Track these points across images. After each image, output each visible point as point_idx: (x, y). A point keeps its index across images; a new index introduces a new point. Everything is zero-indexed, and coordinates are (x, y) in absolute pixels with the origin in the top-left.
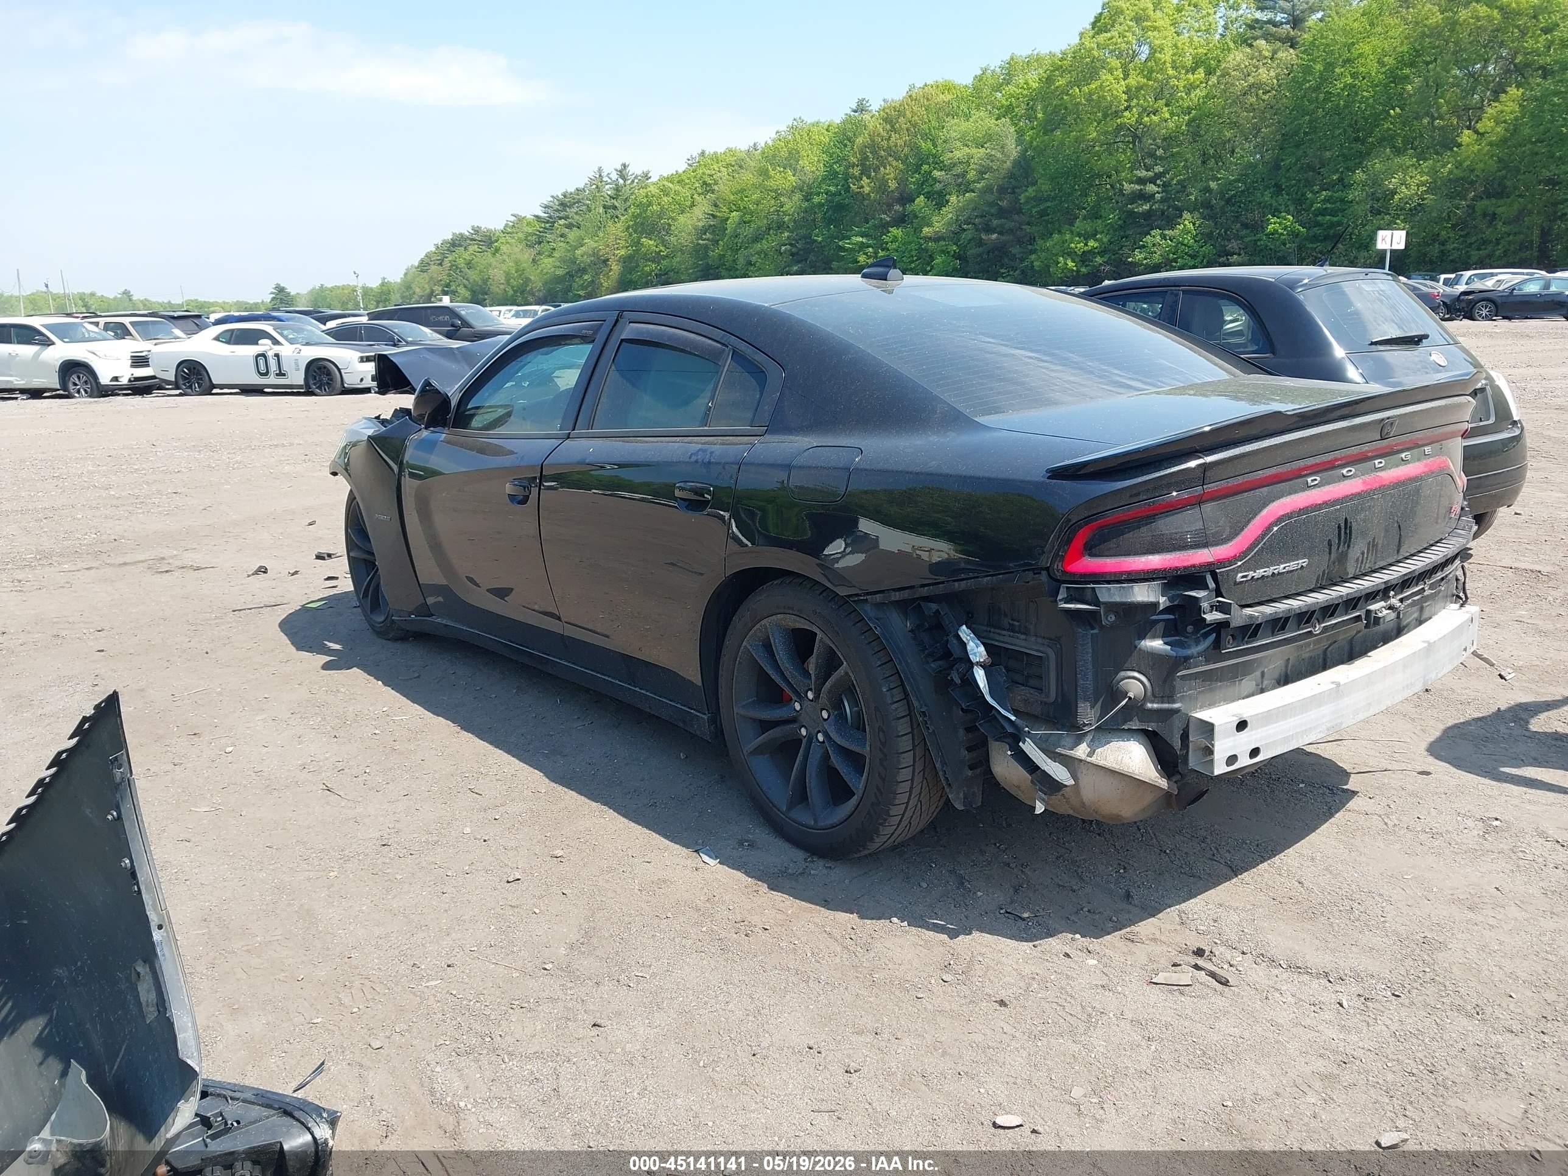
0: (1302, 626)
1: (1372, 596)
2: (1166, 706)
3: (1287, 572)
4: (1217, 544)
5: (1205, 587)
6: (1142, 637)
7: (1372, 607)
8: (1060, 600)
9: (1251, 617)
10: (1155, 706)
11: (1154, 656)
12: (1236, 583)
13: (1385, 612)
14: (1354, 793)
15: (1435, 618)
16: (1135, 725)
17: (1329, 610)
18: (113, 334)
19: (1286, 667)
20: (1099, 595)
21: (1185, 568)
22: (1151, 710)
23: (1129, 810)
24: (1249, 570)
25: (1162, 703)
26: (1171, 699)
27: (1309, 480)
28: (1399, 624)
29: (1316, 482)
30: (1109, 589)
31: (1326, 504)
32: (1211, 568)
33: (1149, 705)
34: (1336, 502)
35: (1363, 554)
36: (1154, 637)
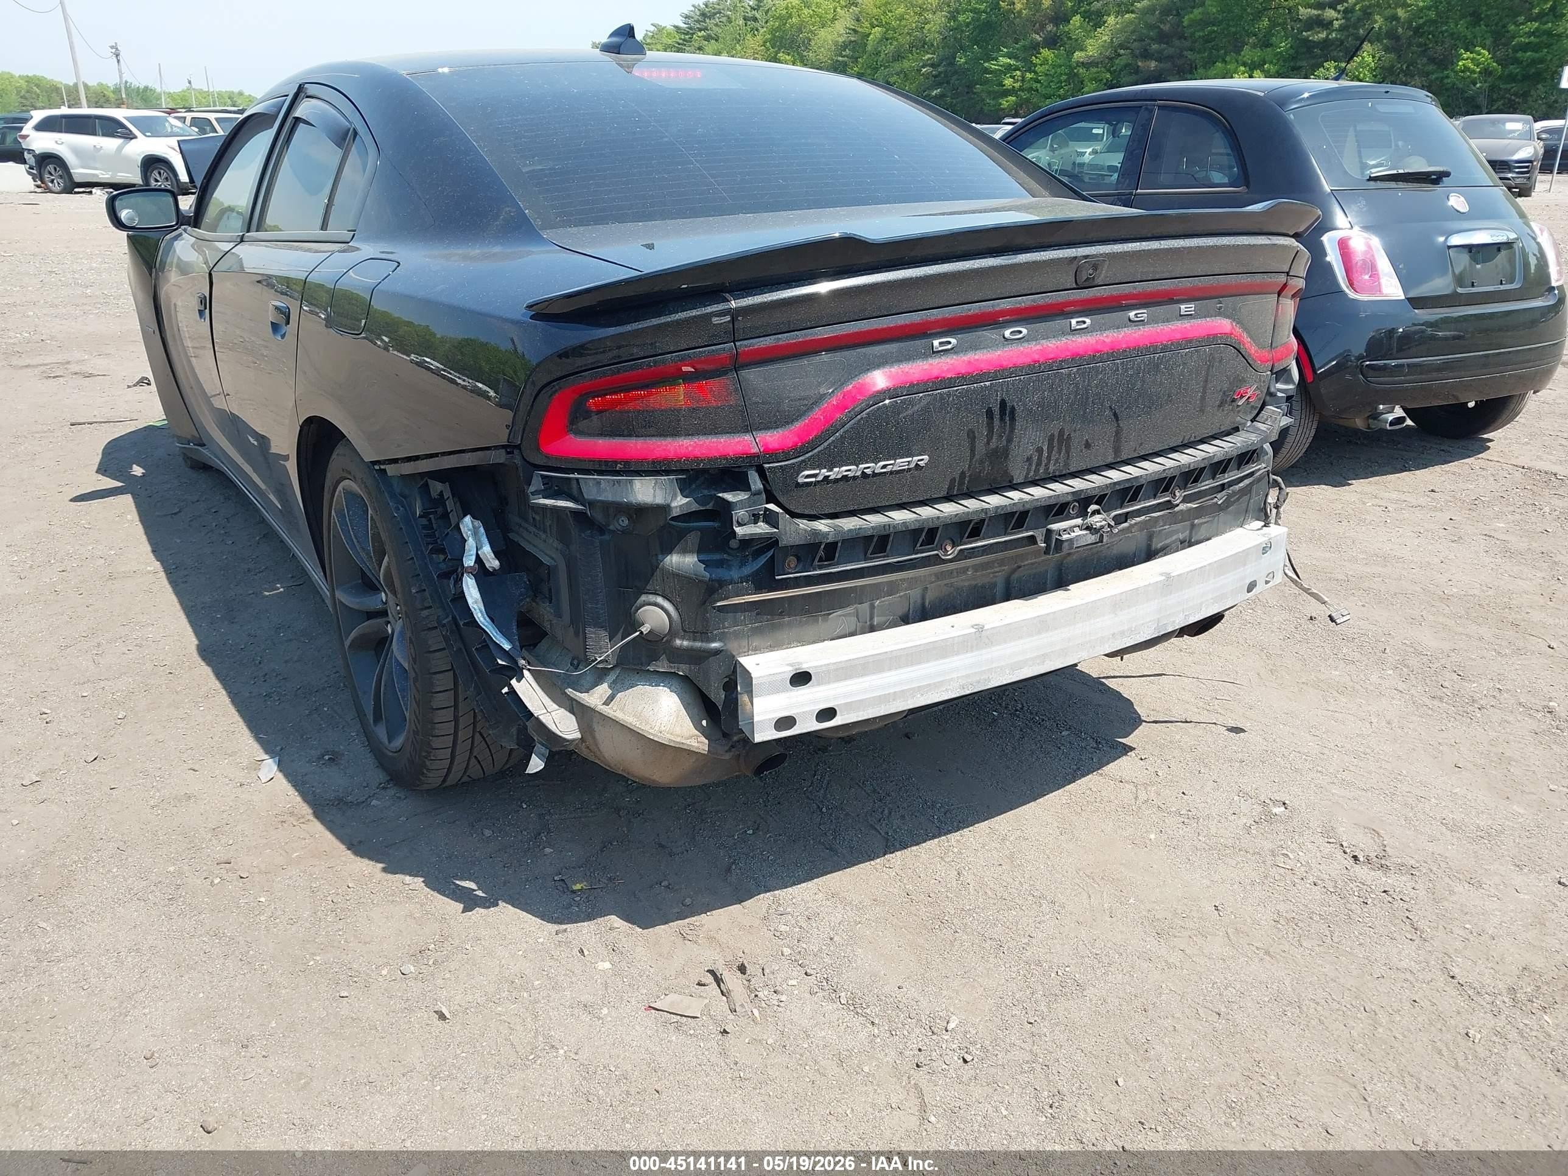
0: (965, 540)
1: (1058, 510)
2: (698, 644)
3: (891, 472)
4: (767, 428)
5: (746, 487)
6: (670, 551)
7: (1055, 527)
8: (533, 494)
9: (816, 533)
10: (685, 643)
11: (678, 577)
12: (798, 485)
13: (1078, 532)
14: (1132, 749)
15: (1214, 541)
16: (662, 666)
17: (969, 528)
18: (197, 130)
19: (923, 598)
20: (584, 490)
21: (710, 460)
22: (679, 649)
23: (663, 775)
24: (820, 467)
25: (694, 640)
26: (706, 636)
27: (936, 343)
28: (1149, 546)
29: (949, 347)
30: (598, 483)
31: (962, 378)
32: (757, 463)
33: (678, 642)
34: (981, 377)
35: (1040, 450)
36: (684, 551)
